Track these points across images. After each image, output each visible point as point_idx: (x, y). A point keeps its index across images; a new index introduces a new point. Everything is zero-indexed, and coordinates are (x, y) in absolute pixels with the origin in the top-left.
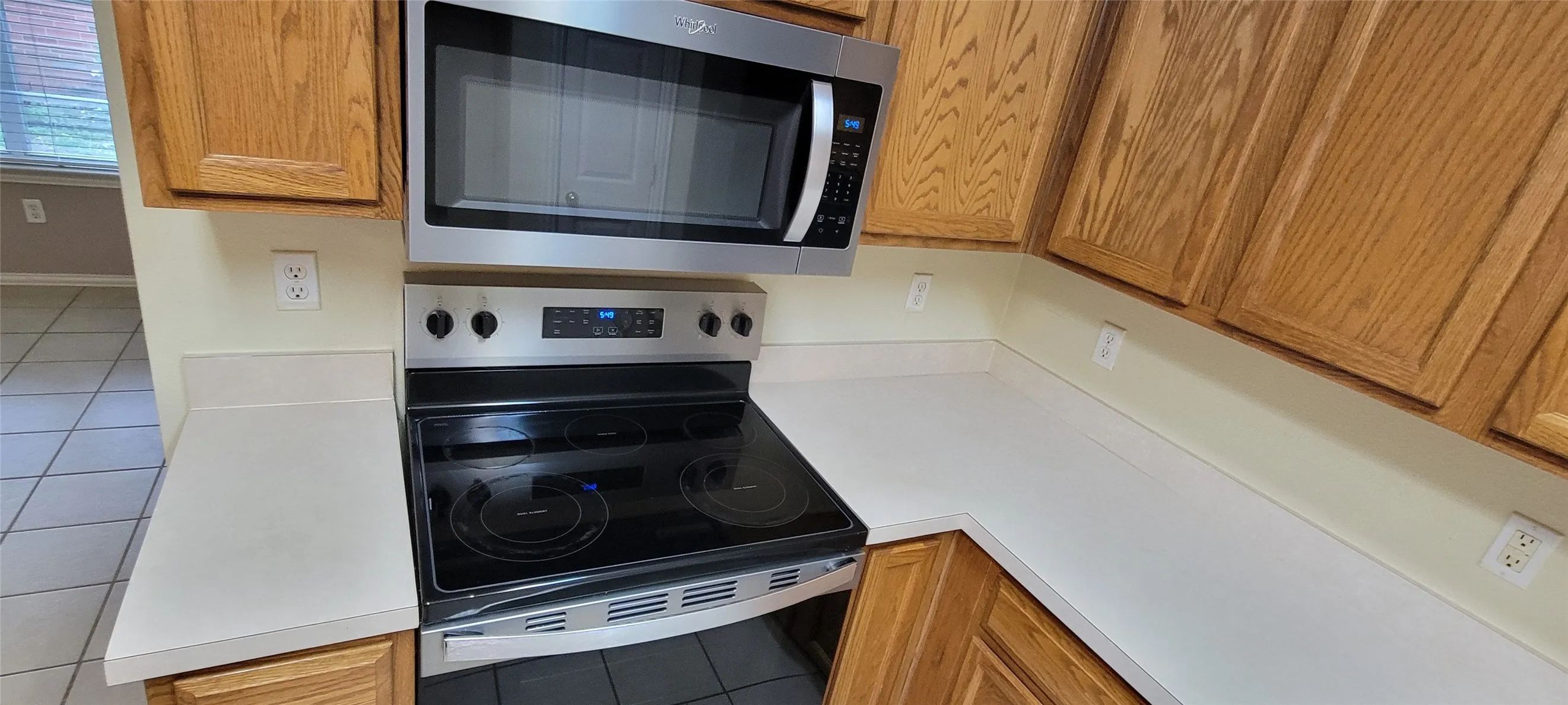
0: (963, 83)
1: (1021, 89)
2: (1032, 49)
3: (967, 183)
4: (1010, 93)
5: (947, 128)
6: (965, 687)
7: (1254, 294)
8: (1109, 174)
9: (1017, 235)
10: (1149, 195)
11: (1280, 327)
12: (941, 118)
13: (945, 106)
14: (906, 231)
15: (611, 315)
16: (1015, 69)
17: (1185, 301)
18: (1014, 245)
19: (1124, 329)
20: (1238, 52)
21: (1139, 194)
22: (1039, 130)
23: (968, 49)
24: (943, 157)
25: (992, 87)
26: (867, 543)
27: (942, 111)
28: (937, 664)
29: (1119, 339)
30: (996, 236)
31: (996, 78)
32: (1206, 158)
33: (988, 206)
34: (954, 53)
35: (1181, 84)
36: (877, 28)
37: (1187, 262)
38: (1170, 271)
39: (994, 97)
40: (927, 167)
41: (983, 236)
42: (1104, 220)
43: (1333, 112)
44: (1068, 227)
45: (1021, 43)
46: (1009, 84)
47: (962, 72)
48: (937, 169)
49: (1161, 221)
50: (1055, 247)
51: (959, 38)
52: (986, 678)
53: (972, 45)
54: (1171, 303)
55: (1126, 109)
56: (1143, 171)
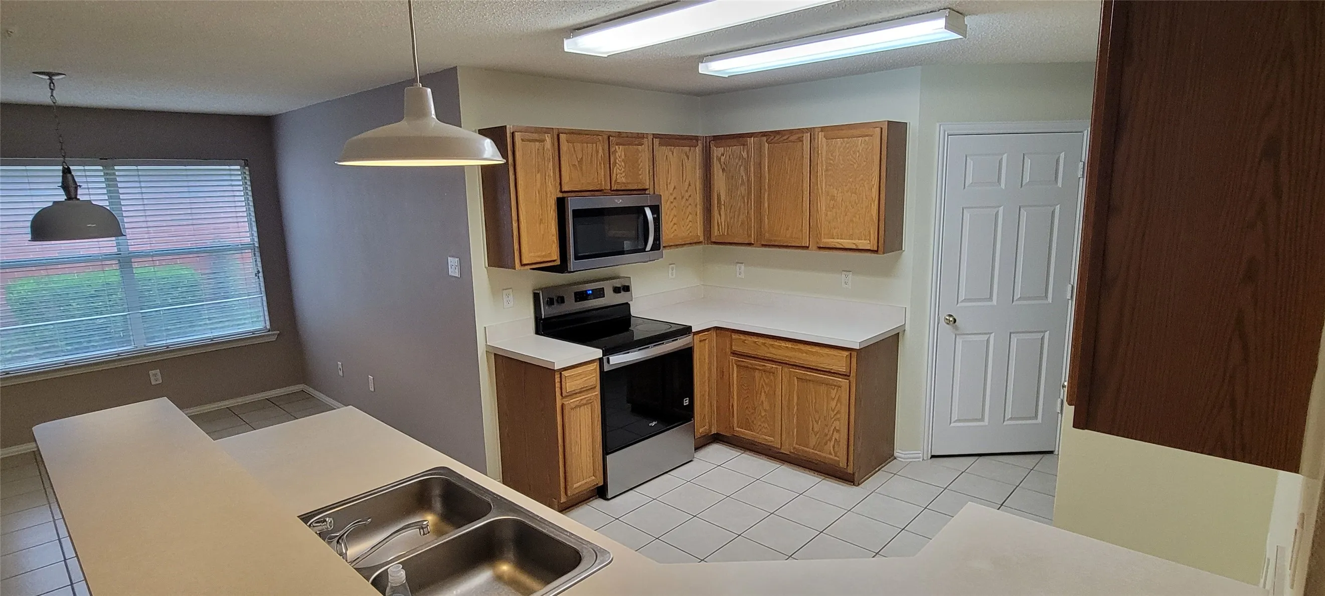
0: (675, 198)
1: (690, 196)
2: (689, 185)
3: (683, 226)
4: (687, 198)
5: (674, 212)
6: (733, 374)
7: (767, 235)
8: (722, 214)
9: (701, 239)
10: (734, 217)
11: (775, 241)
12: (672, 209)
13: (672, 206)
14: (671, 244)
15: (590, 292)
16: (687, 191)
17: (753, 243)
18: (701, 242)
19: (743, 263)
20: (742, 176)
21: (731, 218)
22: (698, 206)
23: (674, 189)
24: (675, 220)
25: (683, 197)
26: (693, 331)
27: (672, 207)
28: (722, 378)
29: (743, 267)
30: (695, 241)
31: (683, 195)
32: (744, 202)
33: (691, 232)
34: (671, 192)
35: (732, 186)
36: (651, 189)
37: (749, 232)
38: (746, 236)
39: (684, 200)
40: (672, 223)
41: (692, 241)
42: (725, 228)
43: (767, 187)
44: (715, 232)
45: (687, 184)
46: (687, 196)
47: (674, 196)
48: (675, 224)
49: (740, 223)
50: (713, 240)
51: (671, 187)
52: (738, 366)
53: (675, 188)
54: (750, 244)
55: (720, 195)
56: (730, 212)
